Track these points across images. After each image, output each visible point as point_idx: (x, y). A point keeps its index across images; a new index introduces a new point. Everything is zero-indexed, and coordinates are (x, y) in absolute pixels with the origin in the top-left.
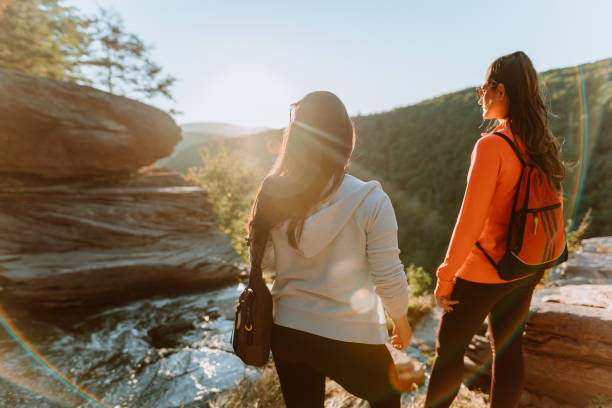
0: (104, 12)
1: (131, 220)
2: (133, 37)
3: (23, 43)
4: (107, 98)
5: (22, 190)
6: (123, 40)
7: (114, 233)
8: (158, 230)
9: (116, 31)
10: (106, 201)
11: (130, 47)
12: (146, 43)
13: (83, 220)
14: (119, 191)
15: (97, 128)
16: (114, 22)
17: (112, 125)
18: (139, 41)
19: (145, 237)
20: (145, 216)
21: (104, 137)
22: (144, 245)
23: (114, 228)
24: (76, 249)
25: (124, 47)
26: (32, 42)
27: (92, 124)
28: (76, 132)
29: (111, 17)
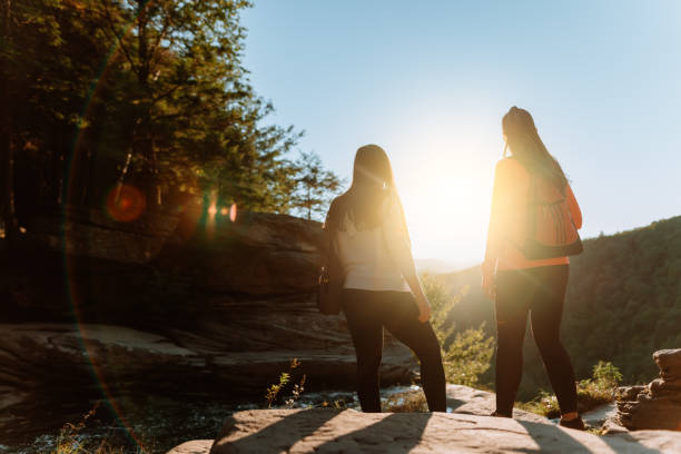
0: (305, 158)
1: (316, 328)
2: (330, 174)
3: (244, 192)
4: (301, 224)
5: (232, 304)
6: (321, 177)
7: (301, 337)
8: (340, 337)
9: (314, 171)
10: (297, 312)
11: (328, 183)
12: (341, 179)
13: (276, 326)
14: (309, 304)
15: (293, 250)
16: (313, 165)
17: (305, 247)
18: (334, 178)
19: (327, 341)
20: (329, 324)
21: (298, 256)
22: (326, 348)
23: (301, 332)
24: (268, 350)
25: (321, 184)
26: (250, 191)
27: (289, 246)
28: (275, 254)
29: (312, 160)
